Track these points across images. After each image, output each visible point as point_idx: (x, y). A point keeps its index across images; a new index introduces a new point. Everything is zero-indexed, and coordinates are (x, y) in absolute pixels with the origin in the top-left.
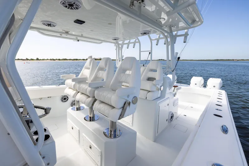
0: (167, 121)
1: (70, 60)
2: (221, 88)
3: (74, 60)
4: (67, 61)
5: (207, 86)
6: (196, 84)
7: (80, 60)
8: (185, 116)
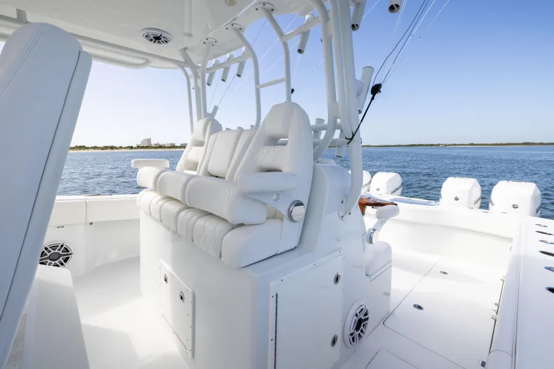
0: (334, 342)
1: (95, 148)
2: (537, 212)
3: (106, 148)
4: (86, 151)
5: (490, 205)
6: (457, 199)
7: (121, 148)
8: (420, 308)
